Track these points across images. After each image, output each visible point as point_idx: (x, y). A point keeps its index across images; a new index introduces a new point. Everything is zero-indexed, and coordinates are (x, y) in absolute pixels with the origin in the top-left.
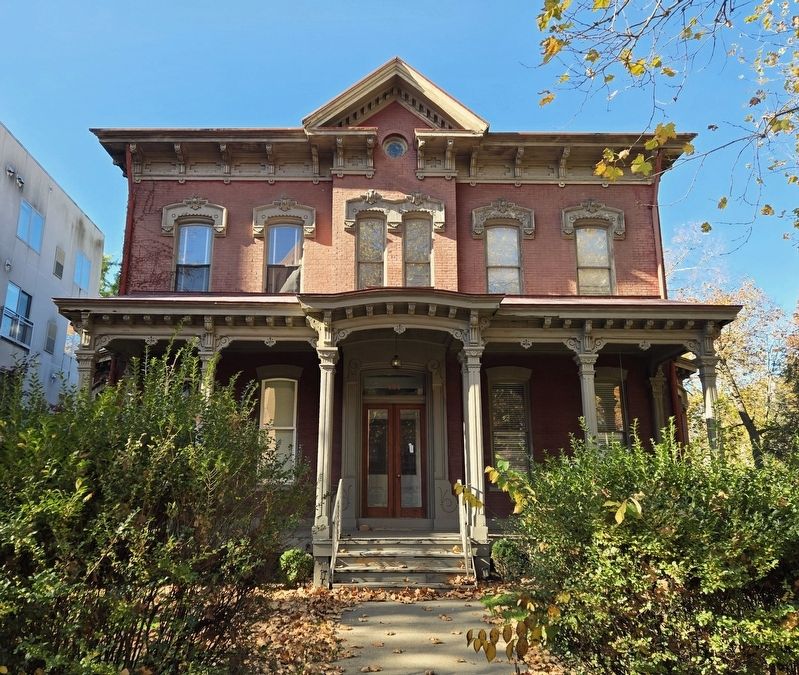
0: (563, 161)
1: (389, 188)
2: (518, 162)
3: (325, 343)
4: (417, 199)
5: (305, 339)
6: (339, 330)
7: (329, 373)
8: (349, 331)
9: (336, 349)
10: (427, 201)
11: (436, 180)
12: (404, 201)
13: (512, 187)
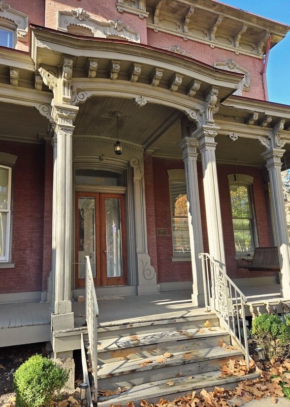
0: (215, 29)
1: (96, 12)
2: (188, 20)
3: (65, 100)
4: (119, 25)
5: (32, 104)
6: (79, 90)
7: (69, 135)
8: (89, 94)
9: (77, 108)
10: (127, 30)
11: (133, 16)
12: (108, 25)
13: (181, 40)
